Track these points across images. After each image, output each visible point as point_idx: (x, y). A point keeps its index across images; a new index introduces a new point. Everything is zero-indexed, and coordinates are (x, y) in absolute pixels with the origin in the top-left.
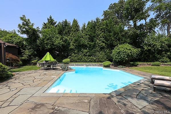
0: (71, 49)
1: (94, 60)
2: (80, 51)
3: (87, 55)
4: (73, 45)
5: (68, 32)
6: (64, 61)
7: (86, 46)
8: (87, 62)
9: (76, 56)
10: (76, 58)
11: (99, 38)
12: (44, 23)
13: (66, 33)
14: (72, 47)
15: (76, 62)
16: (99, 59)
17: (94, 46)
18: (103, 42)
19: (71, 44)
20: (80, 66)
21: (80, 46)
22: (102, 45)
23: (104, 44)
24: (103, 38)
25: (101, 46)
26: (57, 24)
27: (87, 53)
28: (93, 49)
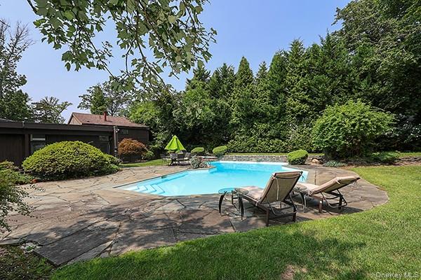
0: (233, 125)
1: (284, 148)
2: (252, 127)
3: (265, 137)
4: (236, 116)
5: (229, 88)
6: (215, 150)
7: (264, 115)
8: (267, 152)
9: (243, 139)
10: (244, 143)
11: (294, 92)
12: (188, 80)
13: (224, 93)
14: (234, 120)
15: (244, 152)
16: (294, 145)
17: (282, 114)
18: (304, 101)
19: (234, 113)
20: (244, 160)
21: (251, 117)
22: (300, 109)
23: (305, 106)
24: (304, 90)
25: (298, 111)
26: (211, 75)
27: (266, 131)
28: (278, 121)
